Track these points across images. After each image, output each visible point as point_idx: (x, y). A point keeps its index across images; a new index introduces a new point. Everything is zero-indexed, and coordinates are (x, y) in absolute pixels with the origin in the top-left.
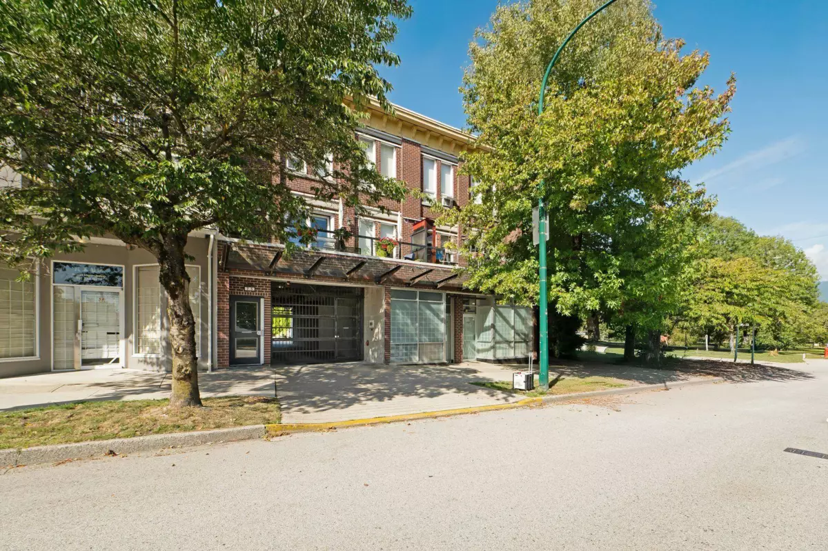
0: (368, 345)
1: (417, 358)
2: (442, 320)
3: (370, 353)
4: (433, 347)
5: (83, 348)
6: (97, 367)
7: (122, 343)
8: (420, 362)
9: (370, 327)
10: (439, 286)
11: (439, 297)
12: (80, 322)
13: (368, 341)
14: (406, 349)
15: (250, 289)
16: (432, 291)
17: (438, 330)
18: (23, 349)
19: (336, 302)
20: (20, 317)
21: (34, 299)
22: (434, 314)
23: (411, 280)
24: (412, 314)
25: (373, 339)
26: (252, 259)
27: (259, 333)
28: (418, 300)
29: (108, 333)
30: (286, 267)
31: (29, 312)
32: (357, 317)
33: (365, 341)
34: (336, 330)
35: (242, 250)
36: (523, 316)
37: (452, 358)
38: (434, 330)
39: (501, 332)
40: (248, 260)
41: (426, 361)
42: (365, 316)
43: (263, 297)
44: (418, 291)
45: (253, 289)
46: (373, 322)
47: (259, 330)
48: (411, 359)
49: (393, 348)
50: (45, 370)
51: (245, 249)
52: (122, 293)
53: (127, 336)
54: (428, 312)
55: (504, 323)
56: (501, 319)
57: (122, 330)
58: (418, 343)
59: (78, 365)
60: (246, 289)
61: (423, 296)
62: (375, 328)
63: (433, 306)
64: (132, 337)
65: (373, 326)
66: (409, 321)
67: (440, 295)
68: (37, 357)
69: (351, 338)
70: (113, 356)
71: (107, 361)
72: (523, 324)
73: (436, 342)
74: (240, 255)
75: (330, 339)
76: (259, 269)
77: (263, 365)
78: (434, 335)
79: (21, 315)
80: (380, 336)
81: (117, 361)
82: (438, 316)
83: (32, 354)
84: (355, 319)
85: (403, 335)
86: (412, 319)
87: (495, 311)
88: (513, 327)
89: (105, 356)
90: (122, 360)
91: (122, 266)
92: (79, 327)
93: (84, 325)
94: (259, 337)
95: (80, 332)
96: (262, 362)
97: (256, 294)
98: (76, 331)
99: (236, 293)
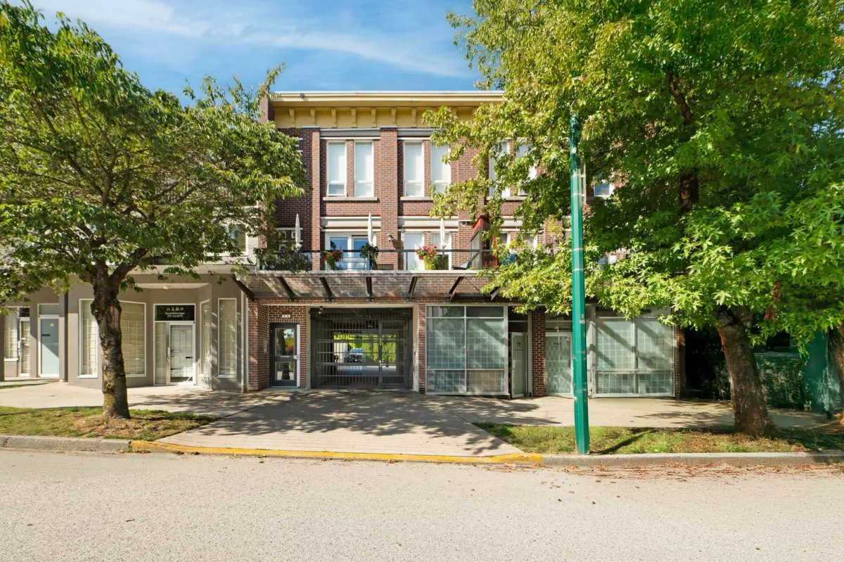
0: (414, 371)
1: (465, 388)
2: (502, 341)
3: (415, 379)
4: (489, 374)
5: (172, 369)
6: (179, 383)
7: (194, 364)
8: (469, 393)
10: (493, 297)
11: (499, 312)
12: (169, 349)
14: (450, 376)
15: (286, 316)
16: (484, 304)
17: (497, 354)
18: (137, 369)
19: (380, 325)
21: (144, 333)
22: (491, 334)
24: (456, 335)
26: (277, 288)
27: (295, 357)
28: (465, 317)
29: (187, 358)
30: (308, 292)
31: (141, 342)
33: (413, 366)
35: (269, 280)
36: (657, 331)
37: (530, 390)
38: (490, 354)
39: (609, 357)
40: (274, 290)
41: (478, 392)
42: (413, 339)
43: (298, 324)
44: (465, 305)
45: (289, 316)
46: (415, 344)
47: (296, 354)
48: (456, 390)
50: (150, 384)
52: (194, 326)
53: (197, 361)
54: (481, 331)
55: (616, 343)
56: (609, 337)
57: (194, 355)
58: (466, 369)
59: (168, 381)
60: (283, 316)
61: (471, 312)
62: (416, 351)
63: (488, 324)
64: (199, 361)
66: (453, 344)
67: (501, 309)
68: (144, 375)
70: (189, 375)
71: (185, 379)
72: (657, 344)
73: (496, 369)
74: (266, 285)
76: (281, 296)
77: (299, 387)
78: (490, 360)
79: (135, 344)
80: (418, 361)
81: (191, 379)
82: (496, 336)
83: (143, 373)
85: (445, 359)
86: (457, 342)
87: (596, 327)
88: (634, 349)
89: (184, 376)
90: (194, 379)
91: (194, 304)
92: (169, 353)
93: (171, 351)
94: (296, 361)
95: (169, 356)
96: (298, 385)
97: (293, 321)
98: (167, 356)
99: (275, 320)
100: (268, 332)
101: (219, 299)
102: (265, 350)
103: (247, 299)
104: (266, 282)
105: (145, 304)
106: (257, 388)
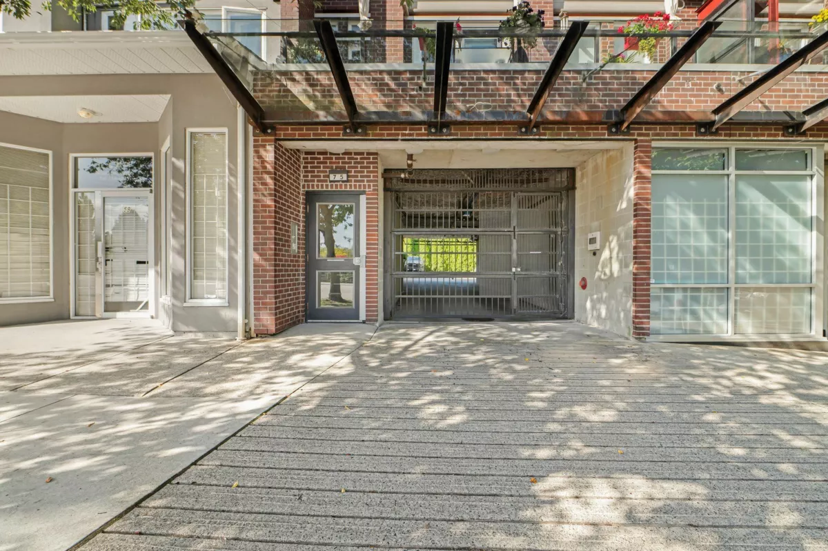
0: (584, 287)
1: (728, 326)
3: (588, 305)
5: (107, 286)
6: (121, 315)
7: (151, 275)
9: (591, 247)
10: (811, 121)
11: (801, 159)
12: (101, 245)
13: (584, 279)
14: (694, 301)
15: (338, 176)
18: (33, 285)
19: (514, 201)
20: (26, 239)
23: (716, 112)
24: (712, 210)
25: (597, 274)
27: (356, 261)
28: (731, 170)
29: (139, 262)
31: (42, 231)
32: (559, 229)
33: (578, 280)
34: (514, 256)
35: (293, 80)
42: (578, 225)
43: (363, 193)
44: (733, 144)
45: (345, 177)
46: (598, 235)
47: (358, 255)
49: (658, 298)
50: (62, 317)
51: (297, 77)
52: (151, 197)
54: (763, 202)
57: (151, 256)
58: (732, 286)
59: (100, 311)
60: (332, 177)
62: (603, 247)
63: (780, 185)
65: (597, 246)
66: (704, 229)
68: (50, 298)
69: (545, 273)
70: (143, 298)
71: (134, 305)
73: (790, 285)
75: (502, 274)
77: (364, 322)
78: (781, 264)
79: (27, 235)
80: (616, 267)
81: (146, 306)
82: (794, 210)
83: (46, 293)
84: (555, 233)
85: (685, 265)
86: (712, 222)
89: (132, 299)
90: (152, 305)
91: (151, 154)
92: (100, 254)
93: (107, 249)
94: (357, 268)
95: (102, 260)
96: (363, 316)
97: (351, 187)
98: (97, 260)
99: (316, 186)
100: (301, 210)
101: (189, 130)
102: (294, 246)
103: (251, 128)
104: (290, 85)
105: (50, 153)
106: (272, 329)
